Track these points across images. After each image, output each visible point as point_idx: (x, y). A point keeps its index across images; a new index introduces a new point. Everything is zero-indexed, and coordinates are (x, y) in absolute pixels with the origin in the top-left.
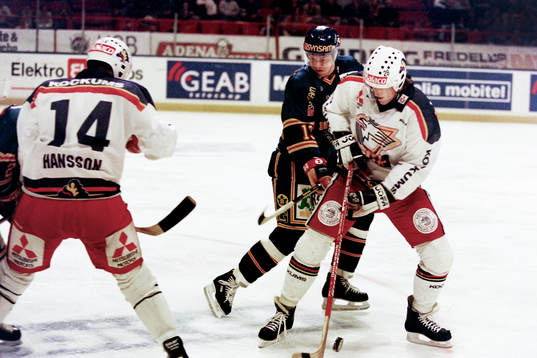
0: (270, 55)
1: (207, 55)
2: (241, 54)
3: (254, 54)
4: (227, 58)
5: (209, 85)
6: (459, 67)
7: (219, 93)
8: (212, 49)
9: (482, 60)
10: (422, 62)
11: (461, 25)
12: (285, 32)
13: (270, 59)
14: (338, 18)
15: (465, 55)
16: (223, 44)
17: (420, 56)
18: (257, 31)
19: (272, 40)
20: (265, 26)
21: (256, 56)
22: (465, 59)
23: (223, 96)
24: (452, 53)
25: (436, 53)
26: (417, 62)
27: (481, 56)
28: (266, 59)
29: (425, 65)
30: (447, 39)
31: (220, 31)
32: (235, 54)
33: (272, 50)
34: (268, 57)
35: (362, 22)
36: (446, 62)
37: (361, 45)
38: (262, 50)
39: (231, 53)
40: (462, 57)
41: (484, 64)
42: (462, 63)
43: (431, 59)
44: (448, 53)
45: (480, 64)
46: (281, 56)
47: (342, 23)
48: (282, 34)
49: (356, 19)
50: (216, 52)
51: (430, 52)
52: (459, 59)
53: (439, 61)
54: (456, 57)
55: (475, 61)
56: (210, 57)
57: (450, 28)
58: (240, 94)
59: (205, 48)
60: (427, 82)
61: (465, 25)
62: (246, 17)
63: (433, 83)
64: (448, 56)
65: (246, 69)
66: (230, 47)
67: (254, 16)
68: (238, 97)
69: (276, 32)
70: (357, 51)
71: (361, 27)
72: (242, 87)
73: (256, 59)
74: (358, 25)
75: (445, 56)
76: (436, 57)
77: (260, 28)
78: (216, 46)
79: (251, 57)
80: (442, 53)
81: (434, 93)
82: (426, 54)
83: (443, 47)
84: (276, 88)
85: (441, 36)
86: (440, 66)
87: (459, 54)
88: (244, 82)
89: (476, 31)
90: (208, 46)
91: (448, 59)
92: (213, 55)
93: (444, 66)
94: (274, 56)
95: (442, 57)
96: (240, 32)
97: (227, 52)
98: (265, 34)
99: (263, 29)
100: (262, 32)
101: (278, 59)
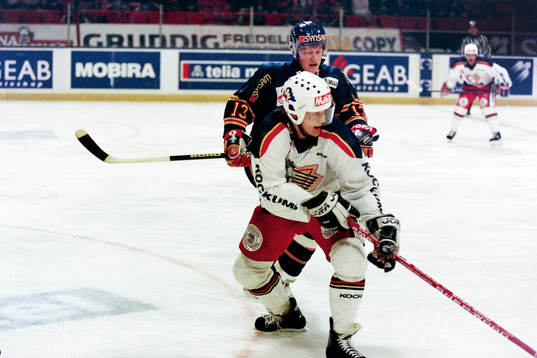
0: (72, 43)
1: (9, 44)
2: (42, 42)
3: (55, 42)
4: (28, 46)
5: (11, 74)
6: (259, 49)
7: (22, 82)
8: (13, 38)
9: (281, 42)
10: (222, 45)
11: (260, 8)
12: (86, 20)
13: (72, 46)
14: (138, 4)
15: (264, 37)
16: (24, 32)
17: (220, 40)
18: (57, 18)
19: (73, 28)
20: (66, 13)
21: (58, 44)
22: (264, 42)
23: (25, 84)
24: (252, 36)
25: (236, 36)
26: (217, 46)
27: (280, 37)
28: (67, 47)
29: (225, 48)
30: (246, 22)
31: (21, 20)
32: (37, 42)
33: (73, 37)
34: (68, 44)
35: (161, 7)
36: (245, 45)
37: (160, 30)
38: (63, 37)
39: (32, 41)
40: (261, 39)
41: (282, 46)
42: (262, 46)
43: (230, 42)
44: (247, 36)
45: (279, 46)
46: (82, 44)
47: (142, 9)
48: (83, 22)
49: (156, 5)
50: (18, 41)
51: (229, 35)
52: (258, 42)
53: (238, 44)
54: (255, 40)
55: (275, 43)
56: (12, 46)
57: (249, 11)
58: (41, 81)
59: (6, 37)
60: (227, 65)
61: (265, 9)
62: (47, 5)
63: (233, 66)
64: (247, 39)
65: (48, 57)
66: (31, 35)
67: (55, 4)
68: (40, 84)
69: (77, 20)
70: (157, 36)
71: (161, 12)
72: (44, 74)
73: (57, 46)
74: (158, 10)
75: (244, 40)
76: (236, 40)
77: (61, 16)
78: (17, 35)
79: (53, 45)
80: (241, 36)
81: (233, 76)
82: (226, 37)
83: (243, 30)
84: (78, 75)
85: (240, 20)
86: (239, 48)
87: (258, 36)
88: (46, 70)
89: (275, 13)
90: (10, 34)
91: (247, 41)
92: (15, 43)
93: (243, 48)
94: (75, 44)
95: (241, 40)
96: (41, 20)
97: (28, 40)
98: (66, 22)
99: (64, 17)
100: (62, 20)
101: (79, 46)
